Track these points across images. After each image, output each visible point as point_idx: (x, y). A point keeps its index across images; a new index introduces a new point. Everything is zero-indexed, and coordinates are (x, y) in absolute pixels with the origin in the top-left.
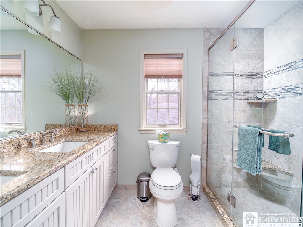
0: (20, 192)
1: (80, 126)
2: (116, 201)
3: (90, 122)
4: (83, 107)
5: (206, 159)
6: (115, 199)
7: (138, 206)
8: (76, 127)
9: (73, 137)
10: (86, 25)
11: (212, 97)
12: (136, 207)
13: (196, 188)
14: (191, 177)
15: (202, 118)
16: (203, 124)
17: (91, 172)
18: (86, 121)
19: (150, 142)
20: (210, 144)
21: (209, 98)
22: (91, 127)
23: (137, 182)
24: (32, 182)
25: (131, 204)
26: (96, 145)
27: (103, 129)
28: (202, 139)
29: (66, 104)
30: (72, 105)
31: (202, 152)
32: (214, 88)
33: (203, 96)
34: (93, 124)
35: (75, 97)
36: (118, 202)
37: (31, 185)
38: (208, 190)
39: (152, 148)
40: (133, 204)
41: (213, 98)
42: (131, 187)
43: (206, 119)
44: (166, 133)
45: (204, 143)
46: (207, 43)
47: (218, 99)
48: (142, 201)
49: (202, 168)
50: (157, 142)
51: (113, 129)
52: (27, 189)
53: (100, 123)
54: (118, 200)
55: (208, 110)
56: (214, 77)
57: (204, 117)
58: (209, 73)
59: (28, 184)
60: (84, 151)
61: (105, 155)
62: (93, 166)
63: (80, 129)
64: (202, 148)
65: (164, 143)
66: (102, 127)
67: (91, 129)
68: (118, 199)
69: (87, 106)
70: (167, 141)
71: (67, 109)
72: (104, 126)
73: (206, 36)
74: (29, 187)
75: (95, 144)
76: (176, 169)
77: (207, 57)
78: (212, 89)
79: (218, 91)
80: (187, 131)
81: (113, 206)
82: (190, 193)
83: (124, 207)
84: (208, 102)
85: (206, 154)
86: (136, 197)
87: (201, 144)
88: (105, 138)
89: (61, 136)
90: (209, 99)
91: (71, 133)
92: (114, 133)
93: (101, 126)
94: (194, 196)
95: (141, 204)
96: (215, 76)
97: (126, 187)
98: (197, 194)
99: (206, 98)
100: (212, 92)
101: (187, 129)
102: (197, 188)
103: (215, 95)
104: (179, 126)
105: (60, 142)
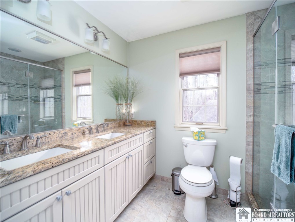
0: (74, 159)
1: (126, 121)
2: (153, 188)
3: (134, 118)
4: (128, 106)
5: (252, 163)
6: (152, 186)
7: (171, 197)
8: (123, 122)
9: (119, 130)
10: (131, 38)
11: (260, 91)
12: (169, 197)
13: (234, 194)
14: (229, 180)
15: (247, 115)
16: (247, 122)
17: (127, 157)
18: (130, 117)
19: (184, 138)
20: (257, 146)
21: (256, 92)
22: (135, 122)
23: (171, 175)
24: (81, 154)
25: (165, 194)
26: (132, 137)
27: (144, 124)
28: (246, 140)
29: (117, 103)
30: (121, 104)
31: (246, 154)
32: (263, 80)
33: (247, 90)
34: (136, 119)
35: (123, 98)
36: (154, 189)
37: (80, 156)
38: (252, 199)
39: (185, 144)
40: (167, 194)
41: (262, 92)
42: (167, 180)
43: (252, 118)
44: (200, 131)
45: (249, 145)
46: (251, 29)
47: (268, 94)
48: (175, 193)
49: (246, 173)
50: (190, 139)
51: (152, 124)
52: (78, 158)
53: (141, 119)
54: (154, 188)
55: (254, 107)
56: (262, 67)
57: (249, 114)
58: (256, 64)
59: (78, 154)
60: (120, 139)
61: (141, 146)
62: (129, 153)
63: (126, 124)
64: (247, 150)
65: (199, 140)
66: (143, 123)
67: (135, 124)
68: (154, 186)
69: (131, 104)
70: (201, 139)
71: (117, 108)
72: (145, 121)
73: (251, 20)
74: (79, 156)
75: (130, 136)
76: (212, 169)
77: (252, 45)
78: (260, 81)
79: (268, 84)
80: (226, 130)
81: (149, 191)
82: (228, 197)
83: (158, 195)
84: (254, 97)
85: (252, 158)
86: (171, 189)
87: (245, 145)
88: (141, 131)
89: (111, 128)
90: (255, 94)
91: (120, 126)
92: (151, 128)
93: (142, 121)
94: (233, 202)
95: (174, 196)
96: (264, 65)
97: (163, 179)
98: (236, 200)
99: (252, 92)
100: (259, 84)
101: (226, 128)
102: (237, 193)
103: (265, 88)
104: (218, 124)
105: (109, 132)
